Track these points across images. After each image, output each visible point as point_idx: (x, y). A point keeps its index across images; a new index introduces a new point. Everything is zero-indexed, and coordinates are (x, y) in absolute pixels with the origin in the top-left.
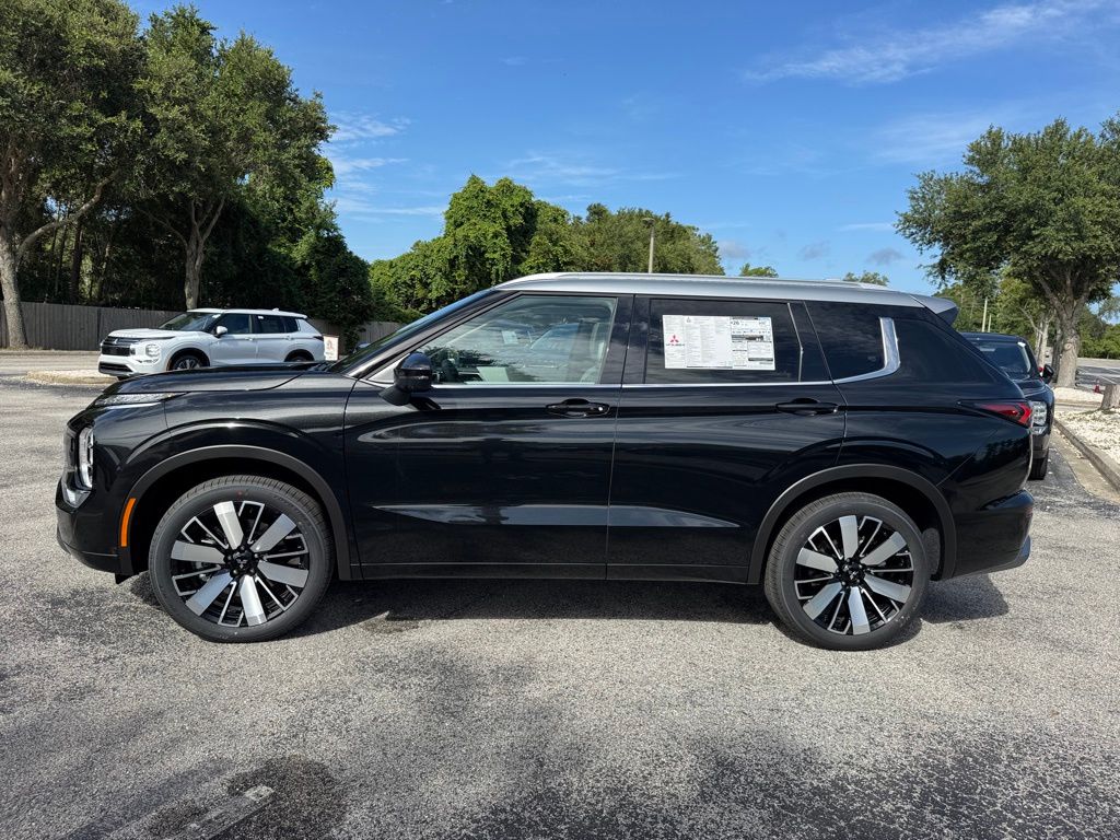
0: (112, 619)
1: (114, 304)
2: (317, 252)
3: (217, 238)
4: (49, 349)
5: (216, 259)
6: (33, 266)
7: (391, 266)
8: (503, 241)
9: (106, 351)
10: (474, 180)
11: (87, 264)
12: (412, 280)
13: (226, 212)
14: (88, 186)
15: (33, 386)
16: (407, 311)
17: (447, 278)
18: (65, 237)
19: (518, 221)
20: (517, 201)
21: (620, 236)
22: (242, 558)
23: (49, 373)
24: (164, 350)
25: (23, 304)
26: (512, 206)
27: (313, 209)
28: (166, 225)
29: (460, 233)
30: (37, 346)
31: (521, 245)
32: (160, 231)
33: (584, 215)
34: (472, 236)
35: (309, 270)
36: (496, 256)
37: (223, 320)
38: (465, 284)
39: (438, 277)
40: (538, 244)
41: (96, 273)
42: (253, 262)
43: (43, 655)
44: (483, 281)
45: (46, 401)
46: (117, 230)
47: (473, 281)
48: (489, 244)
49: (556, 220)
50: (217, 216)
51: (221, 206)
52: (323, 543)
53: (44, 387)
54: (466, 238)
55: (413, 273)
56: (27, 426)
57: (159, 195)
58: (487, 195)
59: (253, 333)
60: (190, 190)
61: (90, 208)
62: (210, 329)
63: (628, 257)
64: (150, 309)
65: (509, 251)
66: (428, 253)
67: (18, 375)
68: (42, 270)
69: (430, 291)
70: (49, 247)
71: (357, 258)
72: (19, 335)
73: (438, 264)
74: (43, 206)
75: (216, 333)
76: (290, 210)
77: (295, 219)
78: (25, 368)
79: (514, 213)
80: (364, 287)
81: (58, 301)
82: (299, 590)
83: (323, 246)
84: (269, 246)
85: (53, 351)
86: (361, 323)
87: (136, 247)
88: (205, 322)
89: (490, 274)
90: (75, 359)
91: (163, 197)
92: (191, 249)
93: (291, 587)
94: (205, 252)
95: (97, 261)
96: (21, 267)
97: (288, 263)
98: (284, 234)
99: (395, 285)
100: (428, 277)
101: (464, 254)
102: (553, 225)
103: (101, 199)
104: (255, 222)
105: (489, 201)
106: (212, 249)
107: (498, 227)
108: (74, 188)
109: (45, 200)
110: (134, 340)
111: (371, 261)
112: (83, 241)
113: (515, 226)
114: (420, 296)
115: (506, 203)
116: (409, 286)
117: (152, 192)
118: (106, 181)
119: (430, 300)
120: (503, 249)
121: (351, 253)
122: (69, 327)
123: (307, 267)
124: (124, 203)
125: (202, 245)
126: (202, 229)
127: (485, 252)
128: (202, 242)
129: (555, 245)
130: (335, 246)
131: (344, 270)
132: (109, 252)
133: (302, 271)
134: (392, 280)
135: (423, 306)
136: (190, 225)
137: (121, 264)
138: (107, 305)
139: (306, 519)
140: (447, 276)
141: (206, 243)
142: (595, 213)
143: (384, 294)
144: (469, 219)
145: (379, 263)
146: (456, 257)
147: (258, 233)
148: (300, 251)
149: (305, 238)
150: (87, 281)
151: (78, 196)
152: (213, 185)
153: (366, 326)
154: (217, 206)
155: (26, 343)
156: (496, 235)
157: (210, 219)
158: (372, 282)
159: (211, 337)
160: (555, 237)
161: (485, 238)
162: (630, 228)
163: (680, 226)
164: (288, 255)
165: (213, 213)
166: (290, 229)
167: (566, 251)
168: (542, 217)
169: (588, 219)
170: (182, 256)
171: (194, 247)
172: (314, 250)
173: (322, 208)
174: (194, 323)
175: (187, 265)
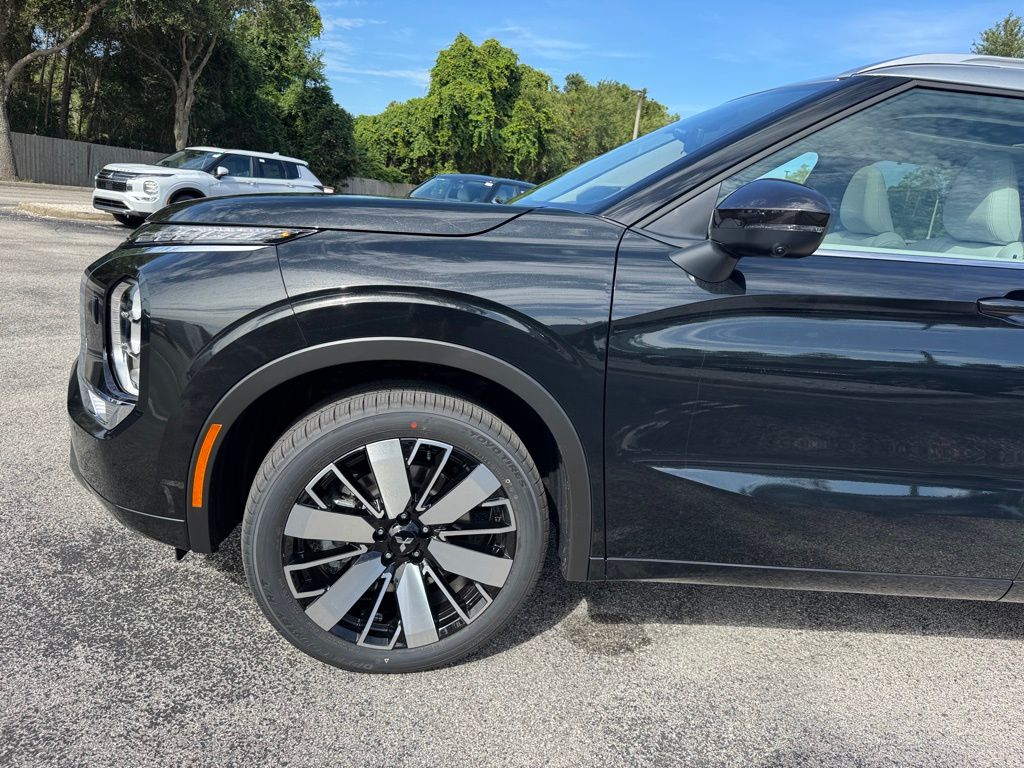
0: (164, 601)
1: (103, 142)
2: (304, 102)
3: (207, 79)
4: (40, 182)
5: (206, 101)
6: (23, 96)
7: (375, 122)
8: (488, 103)
9: (102, 185)
10: (462, 39)
11: (76, 100)
12: (395, 137)
13: (217, 51)
14: (77, 15)
15: (24, 218)
16: (389, 169)
17: (430, 138)
18: (54, 68)
19: (503, 83)
20: (502, 63)
21: (600, 107)
22: (403, 535)
23: (41, 205)
24: (162, 188)
25: (13, 134)
26: (498, 68)
27: (299, 57)
28: (156, 62)
29: (446, 91)
30: (28, 179)
31: (504, 109)
32: (149, 68)
33: (562, 84)
34: (458, 95)
35: (296, 121)
36: (480, 118)
37: (224, 160)
38: (447, 145)
39: (420, 137)
40: (521, 109)
41: (84, 109)
42: (242, 108)
43: (56, 699)
44: (465, 143)
45: (38, 234)
46: (106, 64)
47: (456, 143)
48: (473, 105)
49: (539, 85)
50: (208, 56)
51: (213, 46)
52: (541, 514)
53: (37, 220)
54: (452, 97)
55: (396, 130)
56: (18, 260)
57: (151, 27)
58: (475, 54)
59: (255, 176)
60: (185, 22)
61: (78, 38)
62: (211, 169)
63: (606, 130)
64: (140, 149)
65: (493, 114)
66: (412, 110)
67: (9, 205)
68: (31, 101)
69: (412, 151)
70: (37, 78)
71: (343, 111)
72: (9, 166)
73: (422, 123)
74: (31, 34)
75: (216, 173)
76: (278, 58)
77: (283, 68)
78: (15, 199)
79: (499, 75)
80: (349, 141)
81: (48, 134)
82: (494, 592)
83: (311, 97)
84: (257, 93)
85: (43, 184)
86: (345, 178)
87: (125, 84)
88: (204, 161)
89: (472, 136)
90: (66, 193)
91: (155, 28)
92: (181, 89)
93: (482, 585)
94: (195, 93)
95: (85, 96)
96: (10, 96)
97: (275, 111)
98: (271, 82)
99: (378, 142)
100: (410, 134)
101: (449, 114)
102: (537, 91)
103: (90, 30)
104: (244, 66)
105: (476, 61)
106: (202, 90)
107: (484, 88)
108: (62, 15)
109: (33, 27)
110: (131, 175)
111: (356, 116)
112: (72, 75)
113: (500, 89)
114: (401, 155)
115: (492, 65)
116: (392, 144)
117: (143, 22)
118: (96, 8)
119: (412, 160)
120: (487, 112)
121: (337, 105)
122: (59, 162)
123: (293, 118)
124: (113, 36)
125: (192, 87)
126: (193, 69)
127: (468, 113)
128: (192, 82)
129: (537, 111)
130: (322, 96)
131: (330, 123)
132: (99, 88)
133: (289, 121)
134: (375, 137)
135: (404, 165)
136: (180, 65)
137: (109, 100)
138: (97, 142)
139: (519, 475)
140: (429, 136)
141: (196, 84)
142: (573, 83)
143: (367, 150)
144: (455, 78)
145: (363, 118)
146: (441, 116)
147: (246, 77)
148: (287, 100)
149: (292, 87)
150: (76, 116)
151: (66, 25)
152: (207, 20)
153: (349, 181)
154: (207, 46)
155: (17, 175)
156: (481, 97)
157: (200, 60)
158: (356, 136)
159: (211, 177)
160: (538, 102)
161: (470, 99)
162: (609, 100)
163: (655, 103)
164: (276, 104)
165: (204, 52)
166: (277, 78)
167: (548, 119)
168: (525, 80)
169: (565, 88)
170: (171, 96)
171: (184, 88)
172: (302, 100)
173: (310, 58)
174: (192, 162)
175: (177, 106)
